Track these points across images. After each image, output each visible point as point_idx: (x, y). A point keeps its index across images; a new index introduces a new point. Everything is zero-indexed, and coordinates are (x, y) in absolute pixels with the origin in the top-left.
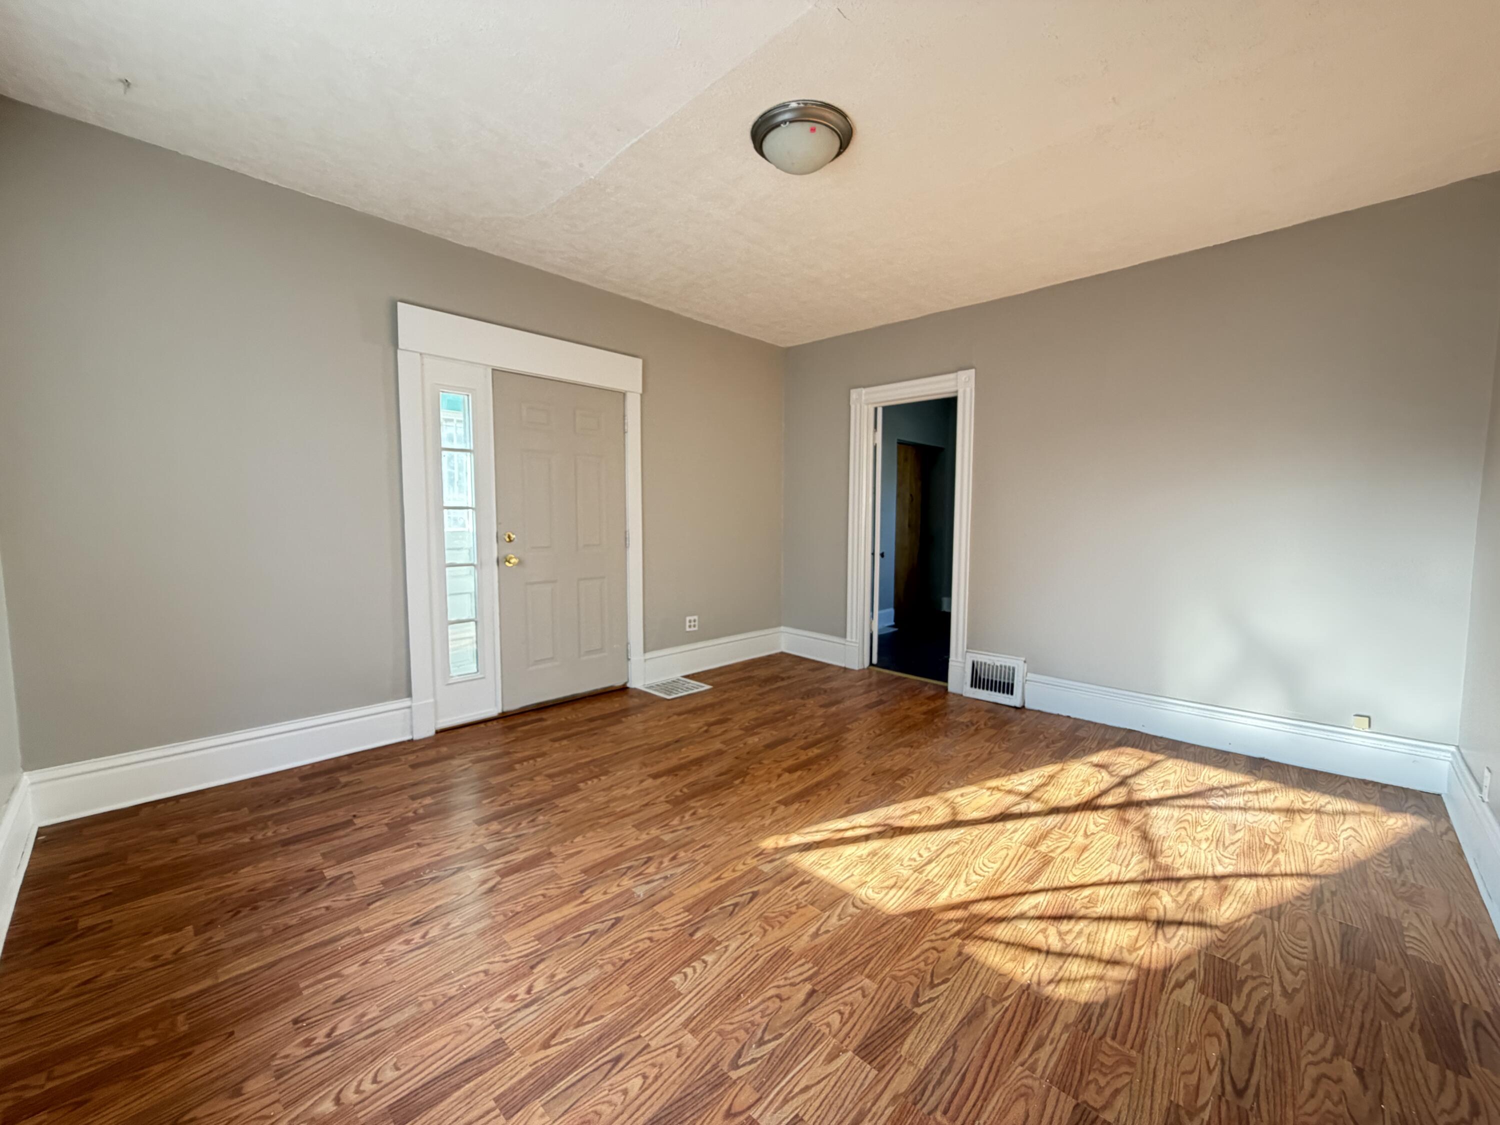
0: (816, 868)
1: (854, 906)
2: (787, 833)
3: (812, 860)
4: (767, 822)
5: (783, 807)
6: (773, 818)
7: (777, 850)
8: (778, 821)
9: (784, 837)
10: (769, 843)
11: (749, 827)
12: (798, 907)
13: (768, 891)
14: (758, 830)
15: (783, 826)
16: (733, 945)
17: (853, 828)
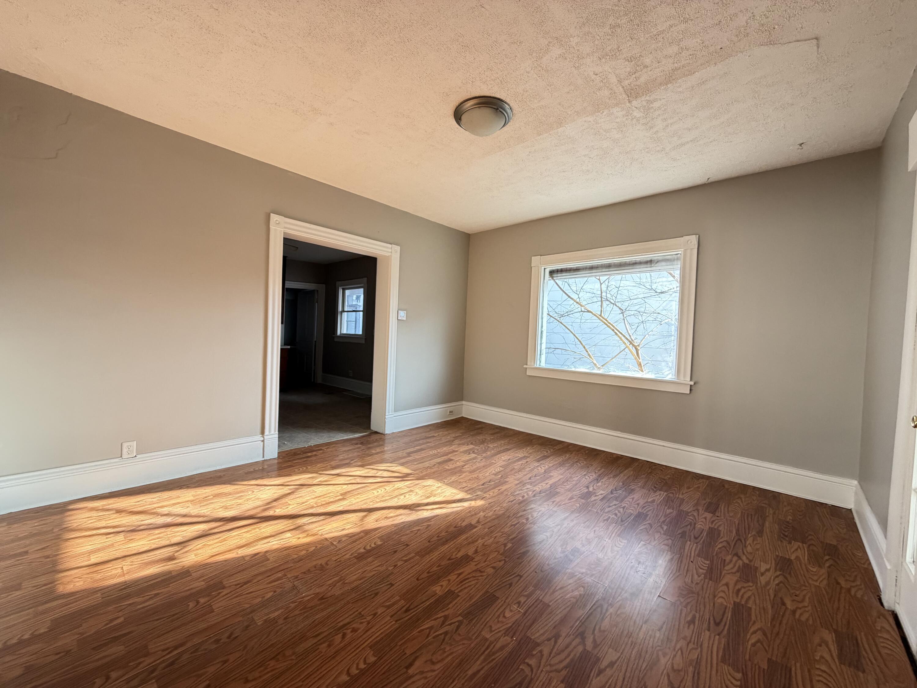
0: (457, 493)
1: (444, 482)
2: (470, 508)
3: (458, 496)
4: (481, 514)
5: (473, 523)
6: (478, 516)
7: (475, 500)
8: (475, 514)
9: (472, 505)
10: (480, 503)
11: (491, 511)
12: (466, 482)
13: (477, 486)
14: (486, 509)
15: (472, 512)
16: (488, 474)
17: (433, 509)
